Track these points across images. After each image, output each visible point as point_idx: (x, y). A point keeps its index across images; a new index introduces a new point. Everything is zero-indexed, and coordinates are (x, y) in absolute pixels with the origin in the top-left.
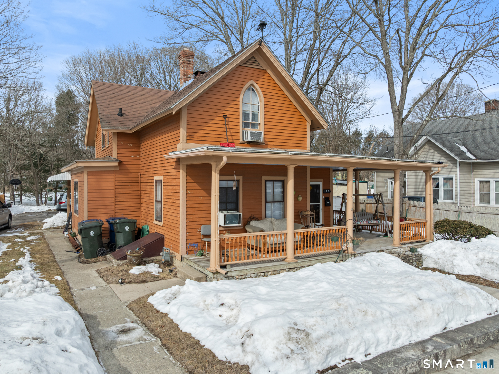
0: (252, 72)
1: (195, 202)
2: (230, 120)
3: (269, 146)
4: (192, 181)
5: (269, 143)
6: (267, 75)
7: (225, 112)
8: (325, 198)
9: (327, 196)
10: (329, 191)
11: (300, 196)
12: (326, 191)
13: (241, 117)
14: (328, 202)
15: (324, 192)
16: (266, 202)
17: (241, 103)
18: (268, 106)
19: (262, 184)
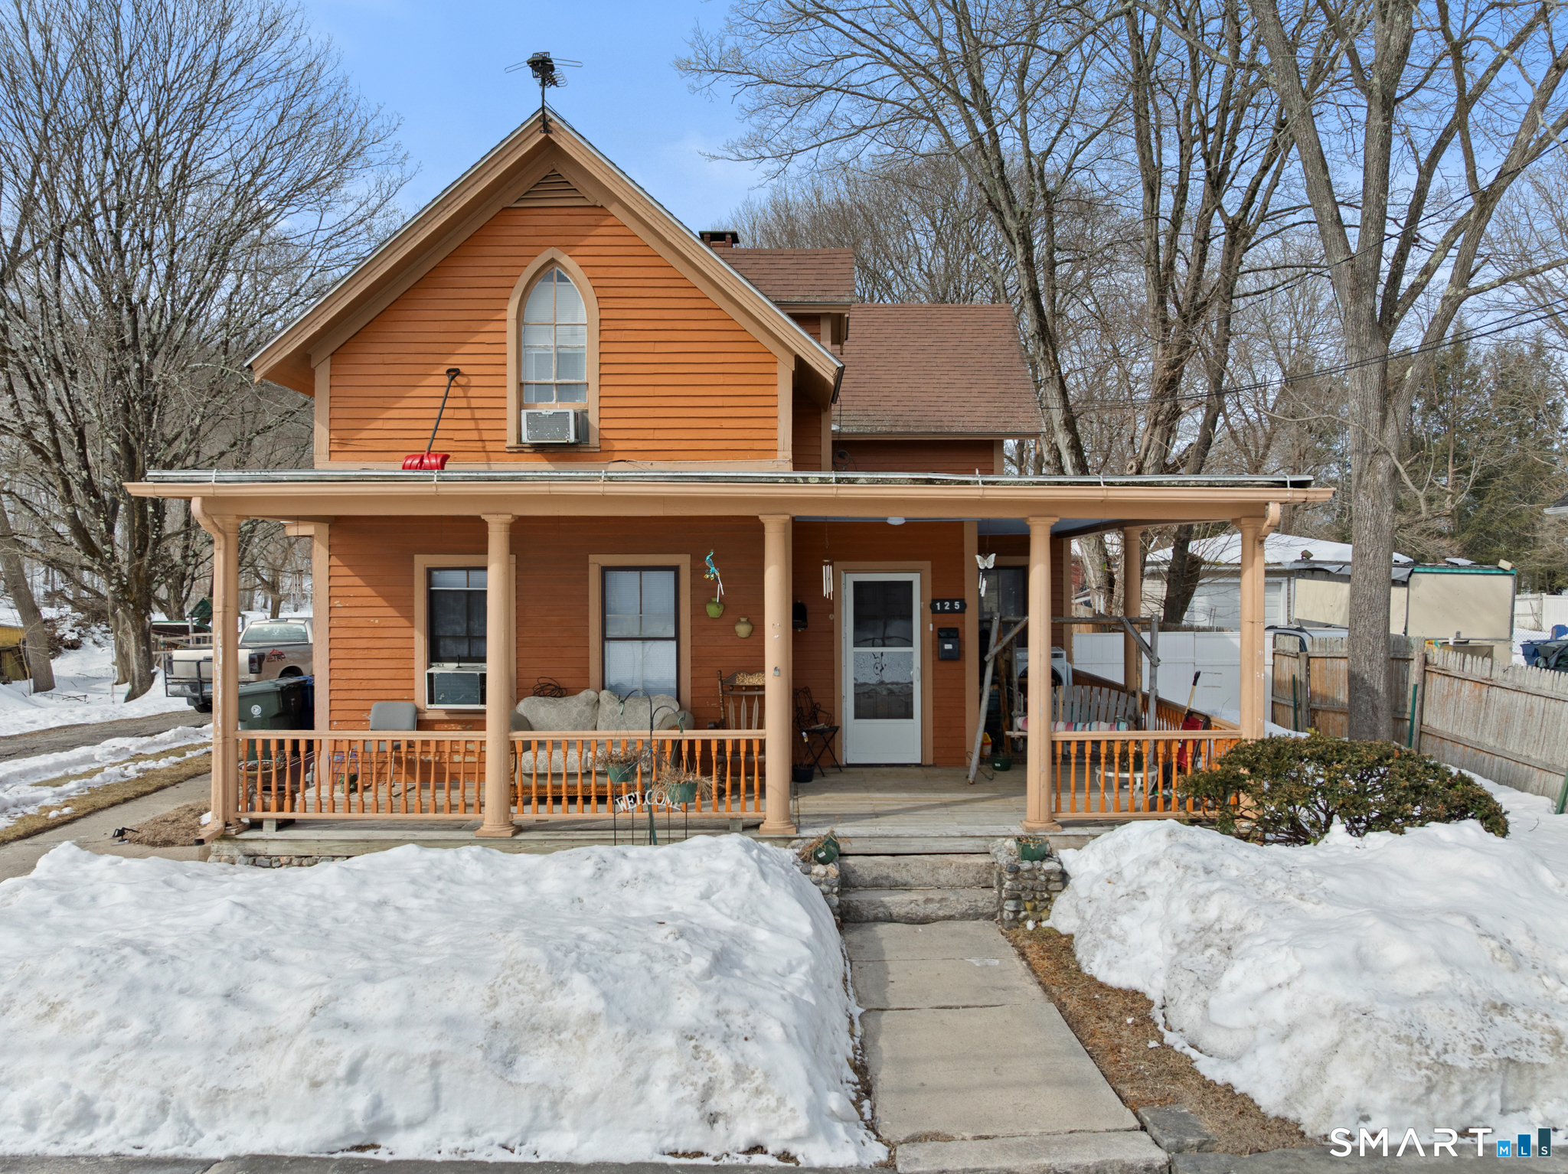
0: (551, 220)
1: (356, 633)
2: (475, 381)
3: (617, 456)
4: (346, 571)
5: (618, 445)
6: (611, 221)
7: (454, 360)
8: (941, 630)
9: (949, 621)
10: (957, 605)
11: (743, 620)
12: (942, 606)
13: (511, 369)
14: (948, 647)
15: (934, 607)
16: (605, 638)
17: (511, 326)
18: (613, 325)
19: (587, 580)
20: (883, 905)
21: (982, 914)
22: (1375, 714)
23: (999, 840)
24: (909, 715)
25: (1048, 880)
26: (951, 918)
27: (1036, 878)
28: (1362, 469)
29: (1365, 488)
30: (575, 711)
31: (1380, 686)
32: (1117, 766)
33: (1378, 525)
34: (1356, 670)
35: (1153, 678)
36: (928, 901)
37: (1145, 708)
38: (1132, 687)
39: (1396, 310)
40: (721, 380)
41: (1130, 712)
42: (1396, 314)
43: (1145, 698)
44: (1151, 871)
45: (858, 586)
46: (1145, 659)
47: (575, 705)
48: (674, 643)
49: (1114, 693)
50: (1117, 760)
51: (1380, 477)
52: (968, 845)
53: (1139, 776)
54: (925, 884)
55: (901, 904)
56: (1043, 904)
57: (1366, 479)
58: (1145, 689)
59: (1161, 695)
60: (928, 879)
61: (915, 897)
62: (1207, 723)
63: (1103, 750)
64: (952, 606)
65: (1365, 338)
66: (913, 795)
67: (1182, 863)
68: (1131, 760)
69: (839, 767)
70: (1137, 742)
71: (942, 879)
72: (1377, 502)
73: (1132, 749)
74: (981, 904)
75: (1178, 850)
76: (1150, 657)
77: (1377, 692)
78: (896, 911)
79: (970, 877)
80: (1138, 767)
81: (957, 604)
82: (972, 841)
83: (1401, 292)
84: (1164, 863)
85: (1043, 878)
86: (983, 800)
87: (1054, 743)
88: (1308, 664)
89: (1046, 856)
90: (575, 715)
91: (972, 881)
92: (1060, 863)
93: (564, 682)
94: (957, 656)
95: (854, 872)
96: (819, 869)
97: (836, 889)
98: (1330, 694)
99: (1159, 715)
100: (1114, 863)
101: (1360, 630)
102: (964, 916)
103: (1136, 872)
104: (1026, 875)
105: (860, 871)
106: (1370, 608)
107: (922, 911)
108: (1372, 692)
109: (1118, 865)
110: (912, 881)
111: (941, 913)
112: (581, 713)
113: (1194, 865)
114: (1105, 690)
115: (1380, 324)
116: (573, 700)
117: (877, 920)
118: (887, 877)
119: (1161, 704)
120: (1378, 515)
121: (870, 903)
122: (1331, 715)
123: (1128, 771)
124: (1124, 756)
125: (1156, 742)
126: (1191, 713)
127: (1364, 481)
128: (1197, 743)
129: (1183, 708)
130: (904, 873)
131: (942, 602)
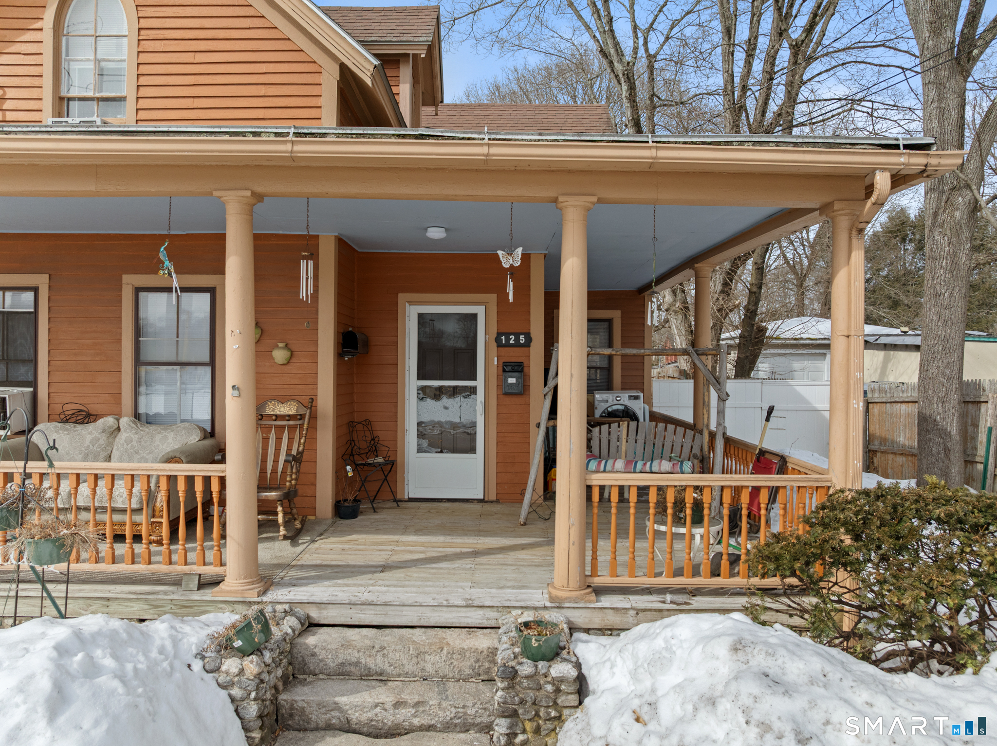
2: (10, 93)
8: (505, 364)
9: (514, 355)
10: (522, 339)
11: (281, 345)
12: (508, 339)
13: (47, 81)
14: (512, 380)
15: (500, 341)
16: (138, 362)
17: (47, 36)
18: (152, 34)
19: (120, 301)
20: (337, 707)
21: (474, 725)
22: (947, 455)
23: (515, 612)
24: (472, 450)
25: (558, 691)
26: (430, 728)
27: (540, 688)
28: (938, 208)
29: (942, 226)
30: (89, 438)
31: (953, 428)
32: (669, 519)
33: (955, 263)
34: (927, 412)
35: (721, 413)
36: (398, 705)
37: (712, 446)
38: (699, 426)
39: (975, 47)
40: (262, 90)
41: (696, 450)
42: (976, 52)
43: (712, 435)
44: (702, 714)
45: (421, 316)
46: (714, 395)
47: (91, 432)
48: (208, 369)
49: (680, 430)
50: (670, 511)
51: (958, 214)
52: (475, 617)
53: (698, 531)
54: (407, 674)
55: (362, 708)
56: (549, 725)
57: (943, 217)
58: (713, 427)
59: (729, 433)
60: (410, 667)
61: (382, 698)
62: (782, 465)
63: (653, 497)
64: (517, 339)
65: (944, 73)
66: (449, 539)
67: (756, 716)
68: (688, 511)
69: (397, 501)
70: (696, 488)
71: (430, 668)
72: (954, 240)
73: (690, 497)
74: (471, 711)
75: (750, 687)
76: (718, 391)
77: (950, 434)
78: (355, 716)
79: (466, 666)
80: (698, 520)
81: (522, 337)
82: (481, 612)
83: (980, 30)
84: (724, 705)
85: (549, 688)
86: (523, 547)
87: (589, 488)
88: (867, 410)
89: (555, 653)
90: (87, 443)
91: (468, 671)
92: (578, 665)
93: (94, 409)
94: (523, 390)
95: (313, 655)
96: (231, 665)
97: (253, 695)
98: (889, 437)
99: (726, 453)
100: (648, 684)
101: (933, 370)
102: (448, 727)
103: (679, 712)
104: (525, 683)
105: (322, 654)
106: (944, 349)
107: (390, 718)
108: (944, 434)
109: (653, 691)
110: (390, 670)
111: (416, 722)
112: (94, 441)
113: (777, 725)
114: (671, 427)
115: (958, 60)
116: (91, 426)
117: (329, 728)
118: (357, 664)
119: (729, 442)
120: (955, 254)
121: (320, 705)
122: (890, 457)
123: (684, 524)
124: (679, 504)
125: (722, 488)
126: (762, 452)
127: (940, 219)
128: (774, 492)
129: (754, 447)
130: (380, 659)
131: (507, 335)
